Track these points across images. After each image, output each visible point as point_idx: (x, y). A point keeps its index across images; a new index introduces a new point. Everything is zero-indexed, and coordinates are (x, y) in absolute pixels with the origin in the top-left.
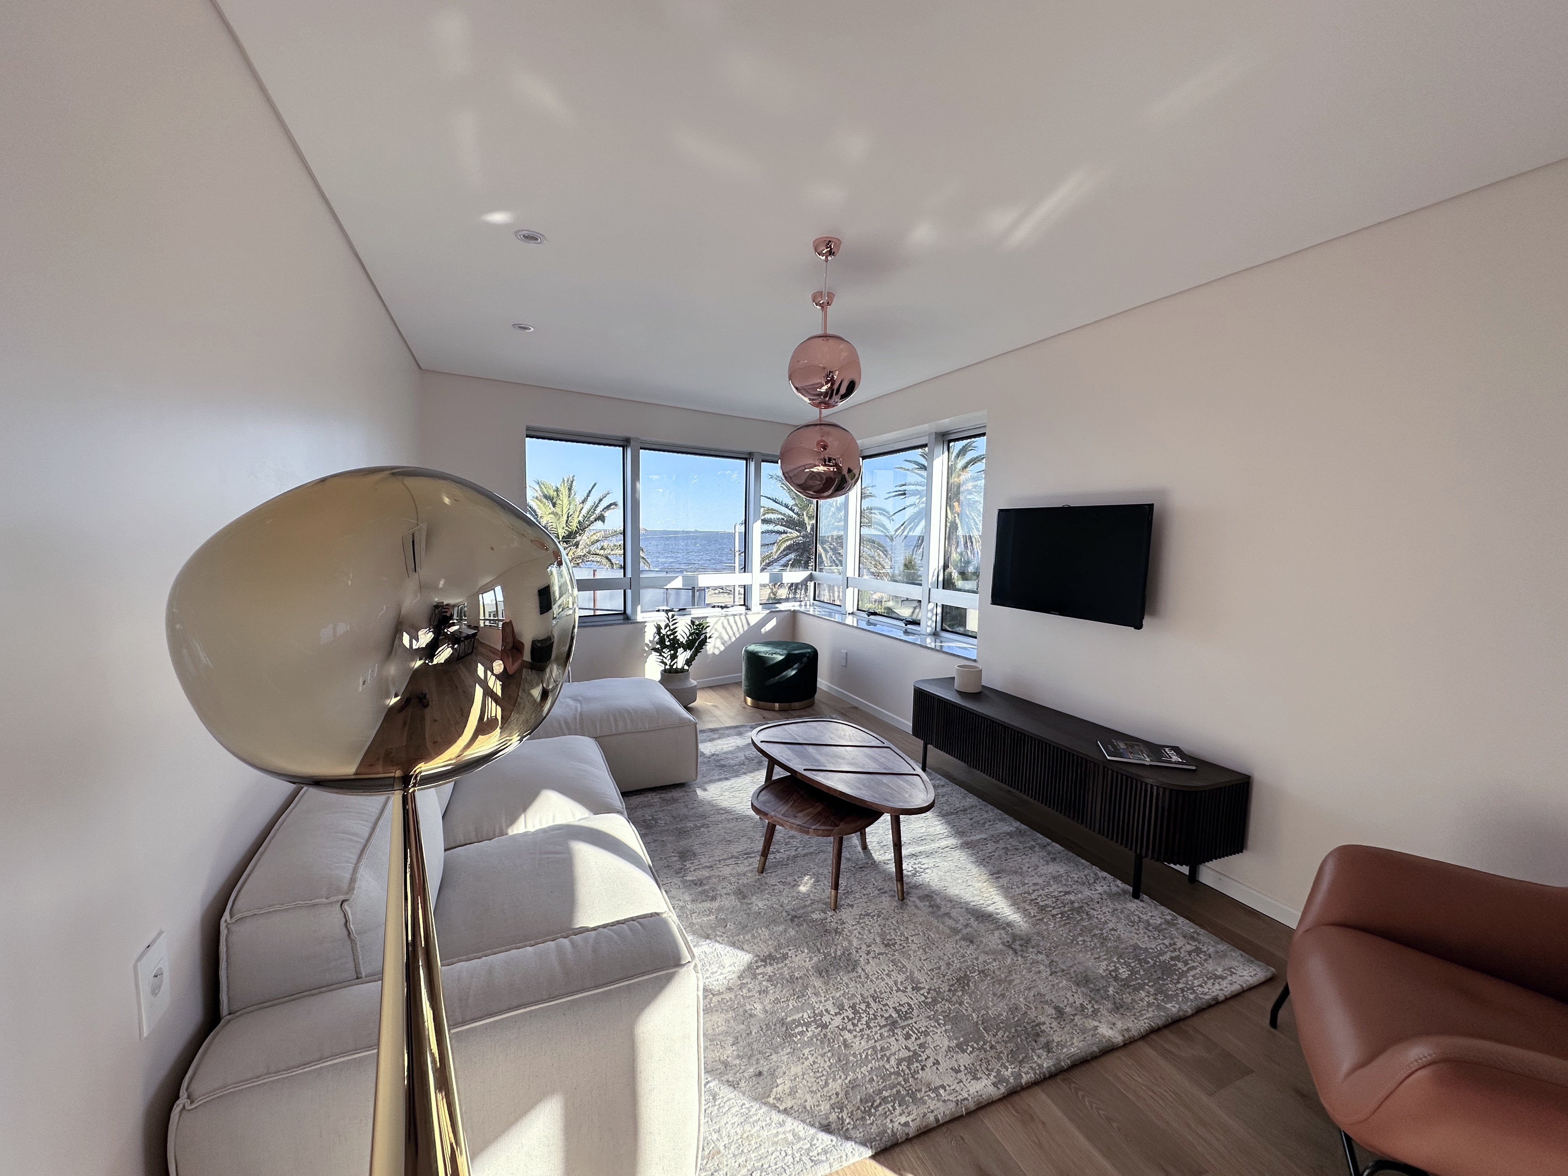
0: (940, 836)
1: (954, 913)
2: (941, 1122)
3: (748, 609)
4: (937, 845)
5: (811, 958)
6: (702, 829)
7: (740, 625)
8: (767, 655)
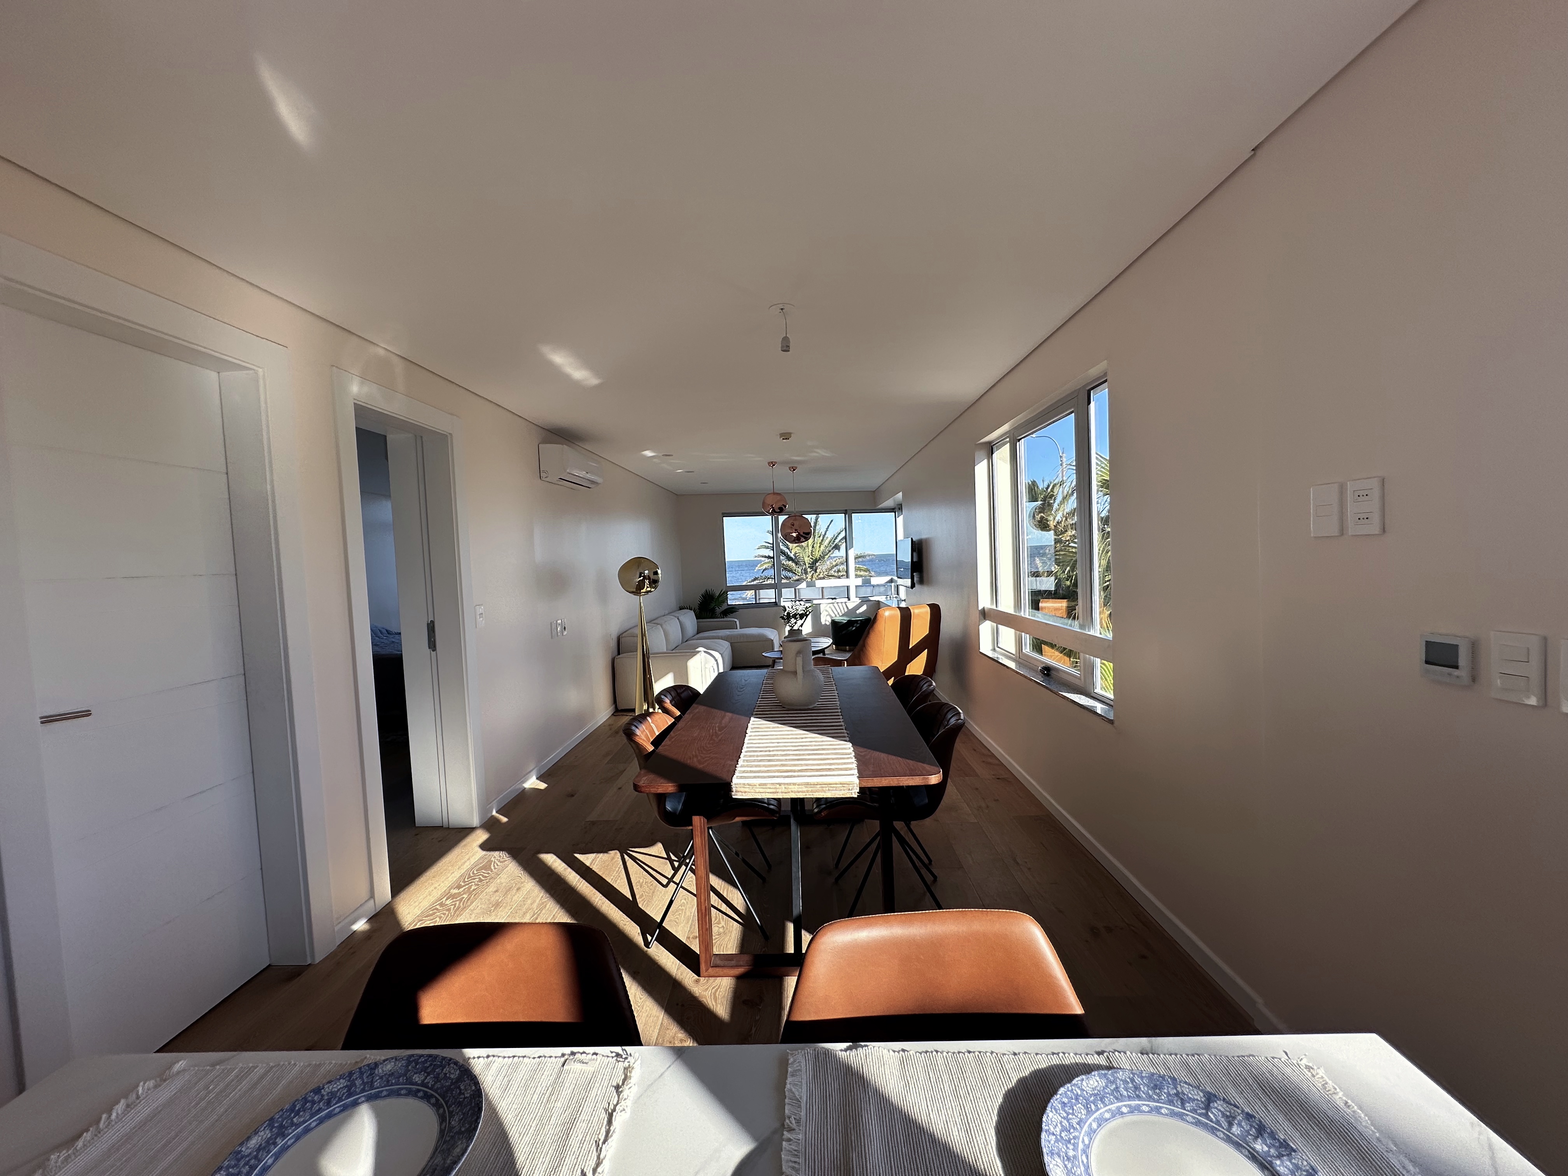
3: (849, 600)
7: (843, 609)
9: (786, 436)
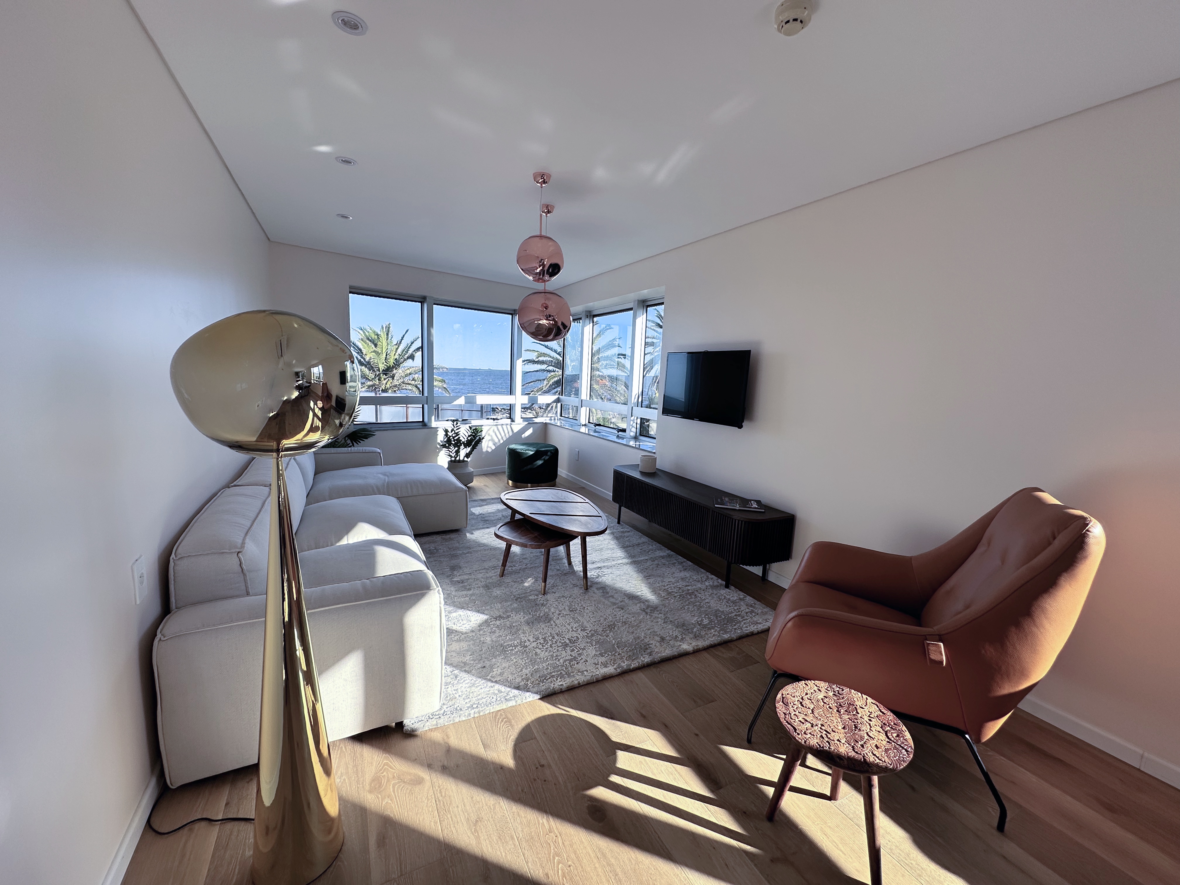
0: (619, 558)
1: (616, 596)
2: (581, 684)
3: (513, 421)
4: (616, 562)
5: (524, 617)
6: (467, 555)
7: (506, 432)
8: (522, 451)
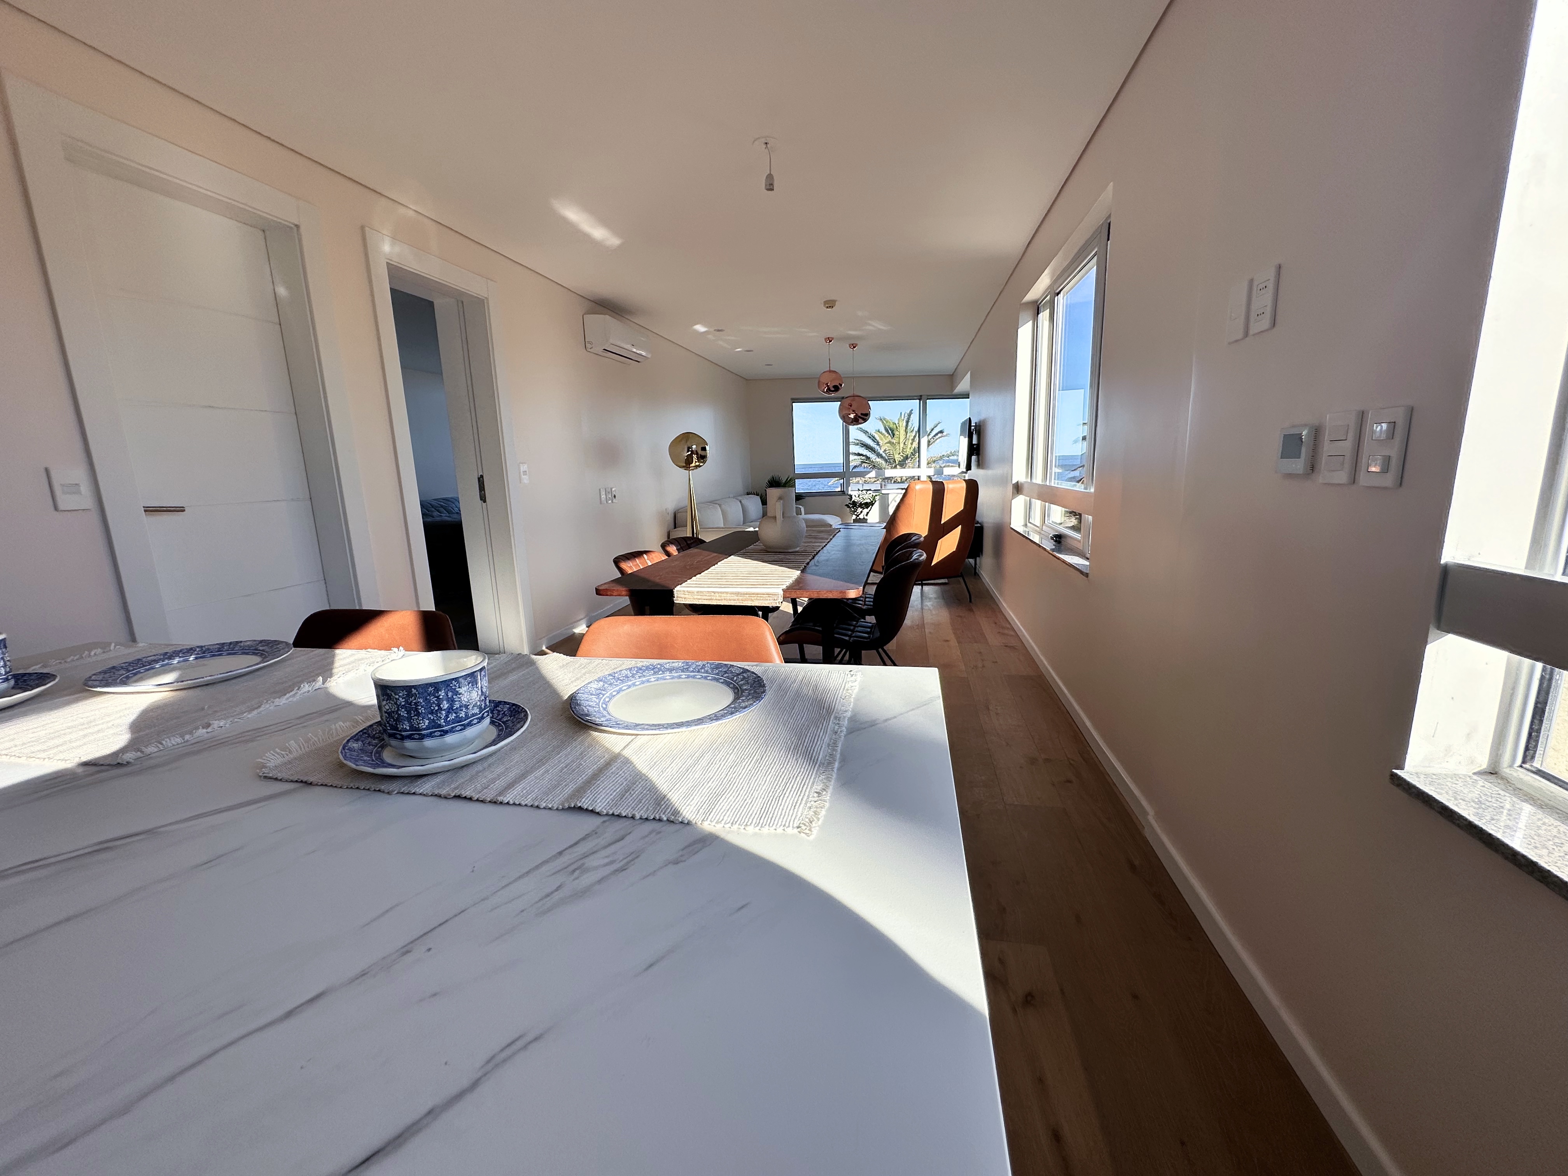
9: (830, 304)
